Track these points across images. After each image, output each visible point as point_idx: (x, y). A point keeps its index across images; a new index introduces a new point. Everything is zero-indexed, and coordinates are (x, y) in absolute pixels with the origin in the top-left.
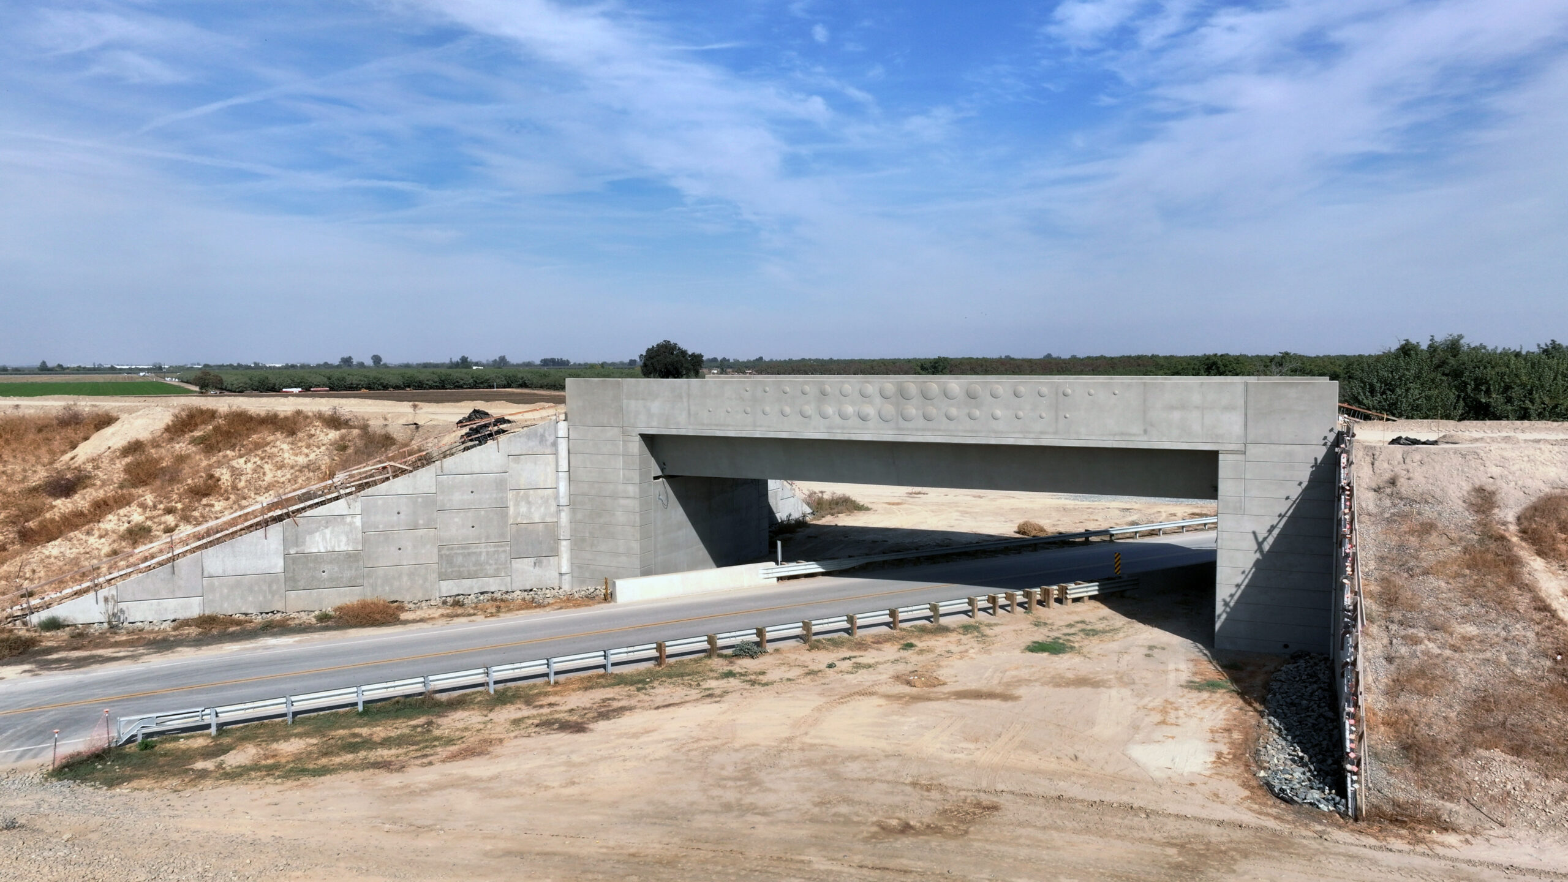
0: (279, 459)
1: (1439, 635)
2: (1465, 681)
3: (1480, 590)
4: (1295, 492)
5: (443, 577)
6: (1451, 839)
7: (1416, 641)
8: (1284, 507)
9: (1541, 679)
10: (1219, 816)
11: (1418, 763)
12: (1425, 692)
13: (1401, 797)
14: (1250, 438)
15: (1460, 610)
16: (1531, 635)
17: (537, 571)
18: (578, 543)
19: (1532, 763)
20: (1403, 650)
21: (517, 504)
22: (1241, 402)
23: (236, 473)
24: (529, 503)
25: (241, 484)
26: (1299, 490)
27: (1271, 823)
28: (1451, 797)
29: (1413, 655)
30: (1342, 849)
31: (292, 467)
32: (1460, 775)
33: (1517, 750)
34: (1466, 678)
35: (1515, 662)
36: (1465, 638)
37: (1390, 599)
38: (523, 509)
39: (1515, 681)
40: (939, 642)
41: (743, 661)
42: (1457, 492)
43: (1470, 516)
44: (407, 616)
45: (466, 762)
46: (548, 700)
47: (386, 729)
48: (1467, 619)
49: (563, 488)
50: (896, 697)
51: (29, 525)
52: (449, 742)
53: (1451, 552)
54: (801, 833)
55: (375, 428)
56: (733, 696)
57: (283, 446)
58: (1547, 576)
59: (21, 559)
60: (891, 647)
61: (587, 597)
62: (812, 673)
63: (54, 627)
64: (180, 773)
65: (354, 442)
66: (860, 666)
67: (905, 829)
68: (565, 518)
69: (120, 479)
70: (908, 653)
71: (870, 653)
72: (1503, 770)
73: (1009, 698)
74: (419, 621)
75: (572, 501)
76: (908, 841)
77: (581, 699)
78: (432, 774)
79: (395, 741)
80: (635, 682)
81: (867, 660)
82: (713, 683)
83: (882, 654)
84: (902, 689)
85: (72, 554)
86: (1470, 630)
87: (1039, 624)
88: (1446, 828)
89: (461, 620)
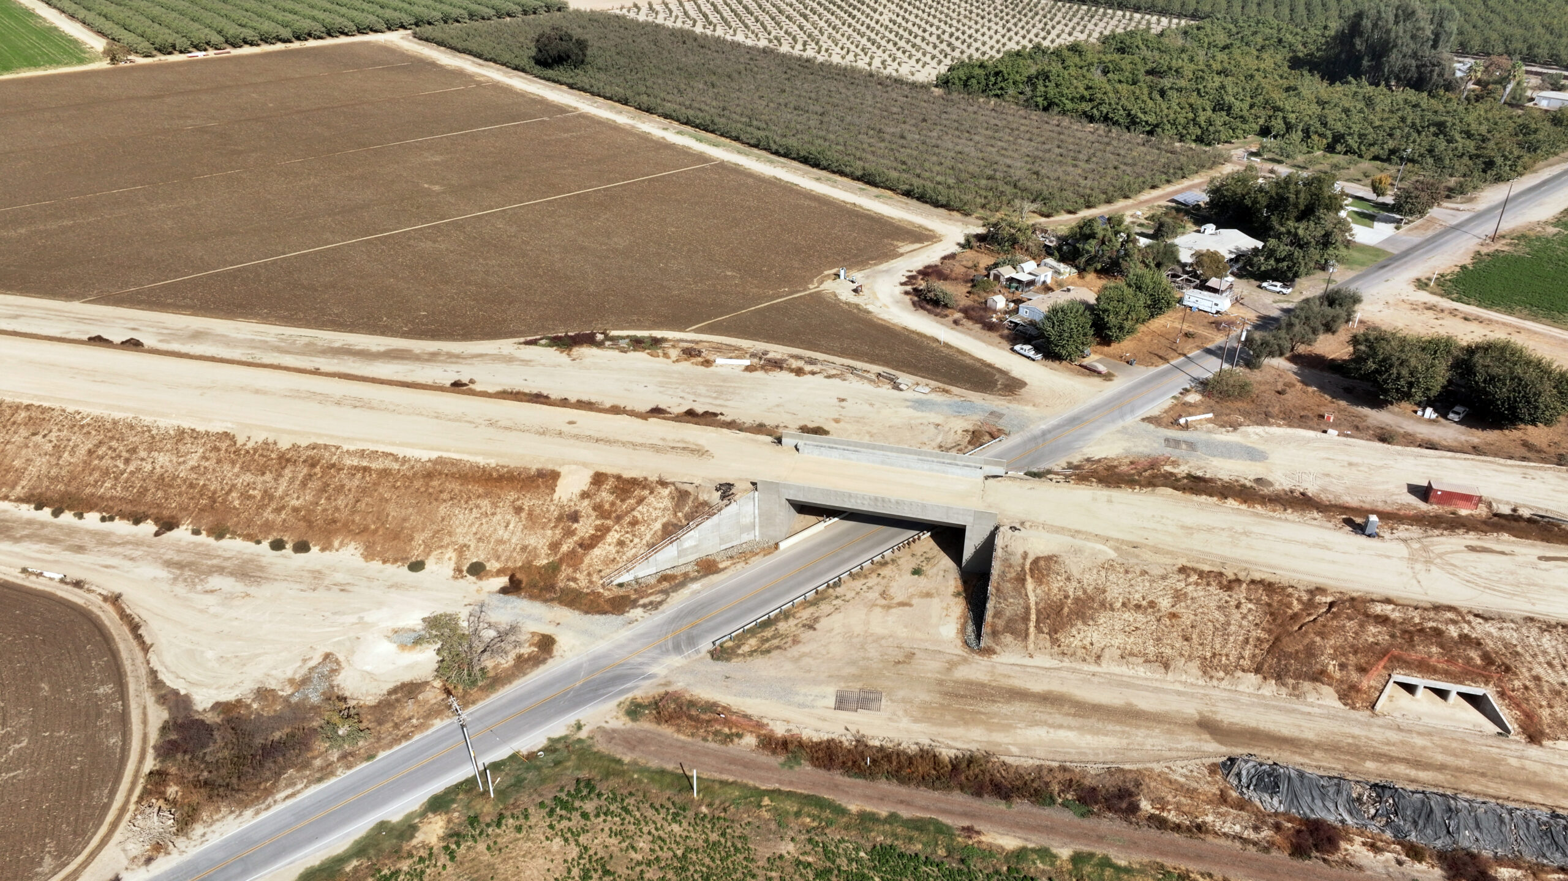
0: (653, 505)
1: (1005, 602)
3: (1017, 588)
5: (720, 544)
6: (994, 656)
7: (1000, 603)
9: (1021, 615)
10: (956, 652)
11: (994, 637)
12: (999, 618)
13: (989, 645)
15: (1011, 594)
16: (1022, 603)
17: (748, 536)
18: (761, 527)
19: (1013, 636)
20: (997, 606)
21: (742, 519)
22: (973, 515)
23: (642, 514)
24: (746, 519)
25: (646, 518)
27: (965, 654)
29: (999, 607)
30: (976, 660)
31: (660, 509)
32: (1000, 639)
33: (1012, 633)
34: (1008, 614)
35: (1017, 610)
36: (1011, 603)
37: (998, 590)
38: (744, 520)
39: (1016, 615)
40: (886, 571)
41: (838, 589)
42: (1020, 551)
43: (1021, 561)
44: (721, 566)
45: (800, 645)
46: (798, 615)
47: (768, 633)
48: (1012, 597)
49: (757, 511)
50: (883, 607)
51: (575, 538)
52: (787, 636)
53: (1013, 575)
54: (881, 666)
55: (679, 485)
56: (842, 609)
57: (651, 499)
58: (1030, 584)
59: (588, 557)
60: (874, 576)
61: (769, 547)
62: (858, 593)
63: (621, 585)
64: (738, 655)
65: (675, 494)
66: (869, 588)
67: (899, 662)
68: (757, 520)
69: (594, 514)
70: (880, 579)
71: (869, 580)
72: (1008, 638)
73: (910, 605)
74: (725, 568)
75: (760, 515)
76: (900, 666)
77: (805, 614)
78: (795, 651)
79: (774, 637)
80: (815, 604)
81: (870, 584)
82: (835, 602)
83: (873, 580)
84: (884, 602)
85: (604, 553)
86: (1012, 600)
87: (913, 555)
88: (995, 653)
89: (739, 566)
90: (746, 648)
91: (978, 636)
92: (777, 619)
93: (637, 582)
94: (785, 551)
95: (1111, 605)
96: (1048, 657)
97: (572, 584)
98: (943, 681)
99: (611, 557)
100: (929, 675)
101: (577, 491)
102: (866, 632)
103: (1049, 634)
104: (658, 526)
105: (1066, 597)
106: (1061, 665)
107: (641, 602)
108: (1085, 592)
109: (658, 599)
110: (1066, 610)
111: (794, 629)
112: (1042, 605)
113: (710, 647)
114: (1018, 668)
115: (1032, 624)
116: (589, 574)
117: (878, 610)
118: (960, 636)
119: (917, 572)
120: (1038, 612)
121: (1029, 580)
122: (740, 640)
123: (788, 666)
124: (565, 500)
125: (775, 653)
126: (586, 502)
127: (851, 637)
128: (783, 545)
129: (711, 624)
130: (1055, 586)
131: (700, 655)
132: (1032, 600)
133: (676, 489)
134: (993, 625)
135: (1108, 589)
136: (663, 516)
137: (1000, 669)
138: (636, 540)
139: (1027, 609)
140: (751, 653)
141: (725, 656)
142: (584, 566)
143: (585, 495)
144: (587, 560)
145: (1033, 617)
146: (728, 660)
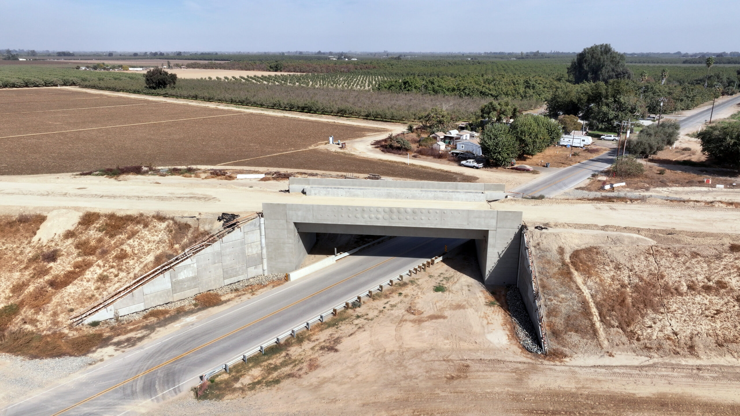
0: (146, 239)
1: (556, 298)
2: (563, 312)
3: (564, 283)
4: (510, 241)
5: (224, 278)
6: (567, 359)
7: (551, 300)
8: (506, 245)
9: (579, 310)
10: (519, 360)
11: (557, 337)
12: (555, 316)
13: (554, 347)
14: (498, 226)
15: (560, 289)
16: (576, 297)
17: (256, 270)
18: (270, 259)
19: (580, 335)
20: (549, 303)
21: (248, 249)
22: (496, 216)
23: (132, 247)
24: (252, 248)
25: (136, 252)
26: (511, 241)
27: (530, 361)
28: (564, 346)
29: (551, 304)
30: (547, 367)
31: (154, 242)
32: (566, 340)
33: (576, 332)
34: (564, 311)
35: (573, 305)
36: (563, 299)
37: (544, 287)
38: (250, 250)
39: (574, 311)
40: (408, 290)
41: (358, 309)
42: (555, 248)
43: (559, 257)
44: (223, 298)
45: (317, 371)
46: (314, 338)
47: (277, 359)
48: (562, 292)
49: (263, 241)
50: (414, 321)
51: (47, 278)
52: (301, 362)
53: (556, 270)
54: (430, 384)
55: (178, 220)
56: (366, 327)
57: (145, 232)
58: (578, 278)
59: (58, 296)
60: (395, 295)
61: (278, 279)
62: (381, 312)
63: (95, 324)
64: (235, 390)
65: (173, 227)
66: (392, 306)
67: (452, 378)
68: (264, 251)
69: (76, 252)
70: (402, 297)
71: (391, 299)
72: (574, 338)
73: (444, 317)
74: (229, 300)
75: (267, 245)
76: (455, 382)
77: (323, 336)
78: (313, 378)
79: (284, 364)
80: (334, 325)
81: (393, 303)
82: (356, 322)
83: (395, 299)
84: (412, 317)
85: (80, 290)
86: (563, 296)
87: (430, 276)
88: (566, 356)
89: (244, 298)
90: (246, 380)
91: (537, 340)
92: (288, 344)
93: (117, 319)
94: (296, 282)
95: (676, 289)
96: (631, 355)
97: (29, 327)
98: (518, 395)
99: (89, 294)
100: (497, 389)
101: (61, 231)
102: (400, 347)
103: (620, 326)
104: (150, 258)
105: (623, 286)
106: (651, 362)
107: (116, 340)
108: (641, 279)
109: (139, 335)
110: (629, 300)
111: (310, 352)
112: (599, 297)
113: (197, 383)
114: (603, 370)
115: (596, 318)
116: (55, 314)
117: (409, 325)
118: (514, 342)
119: (439, 289)
120: (598, 306)
121: (576, 274)
122: (237, 372)
123: (305, 397)
124: (44, 241)
125: (285, 383)
126: (70, 241)
127: (384, 354)
128: (294, 276)
129: (203, 355)
130: (607, 277)
131: (180, 395)
132: (587, 293)
133: (175, 223)
134: (551, 325)
135: (665, 273)
136: (158, 248)
137: (583, 374)
138: (122, 274)
139: (584, 303)
140: (253, 386)
141: (216, 392)
142: (51, 307)
143: (69, 235)
144: (55, 299)
145: (594, 310)
146: (219, 397)
